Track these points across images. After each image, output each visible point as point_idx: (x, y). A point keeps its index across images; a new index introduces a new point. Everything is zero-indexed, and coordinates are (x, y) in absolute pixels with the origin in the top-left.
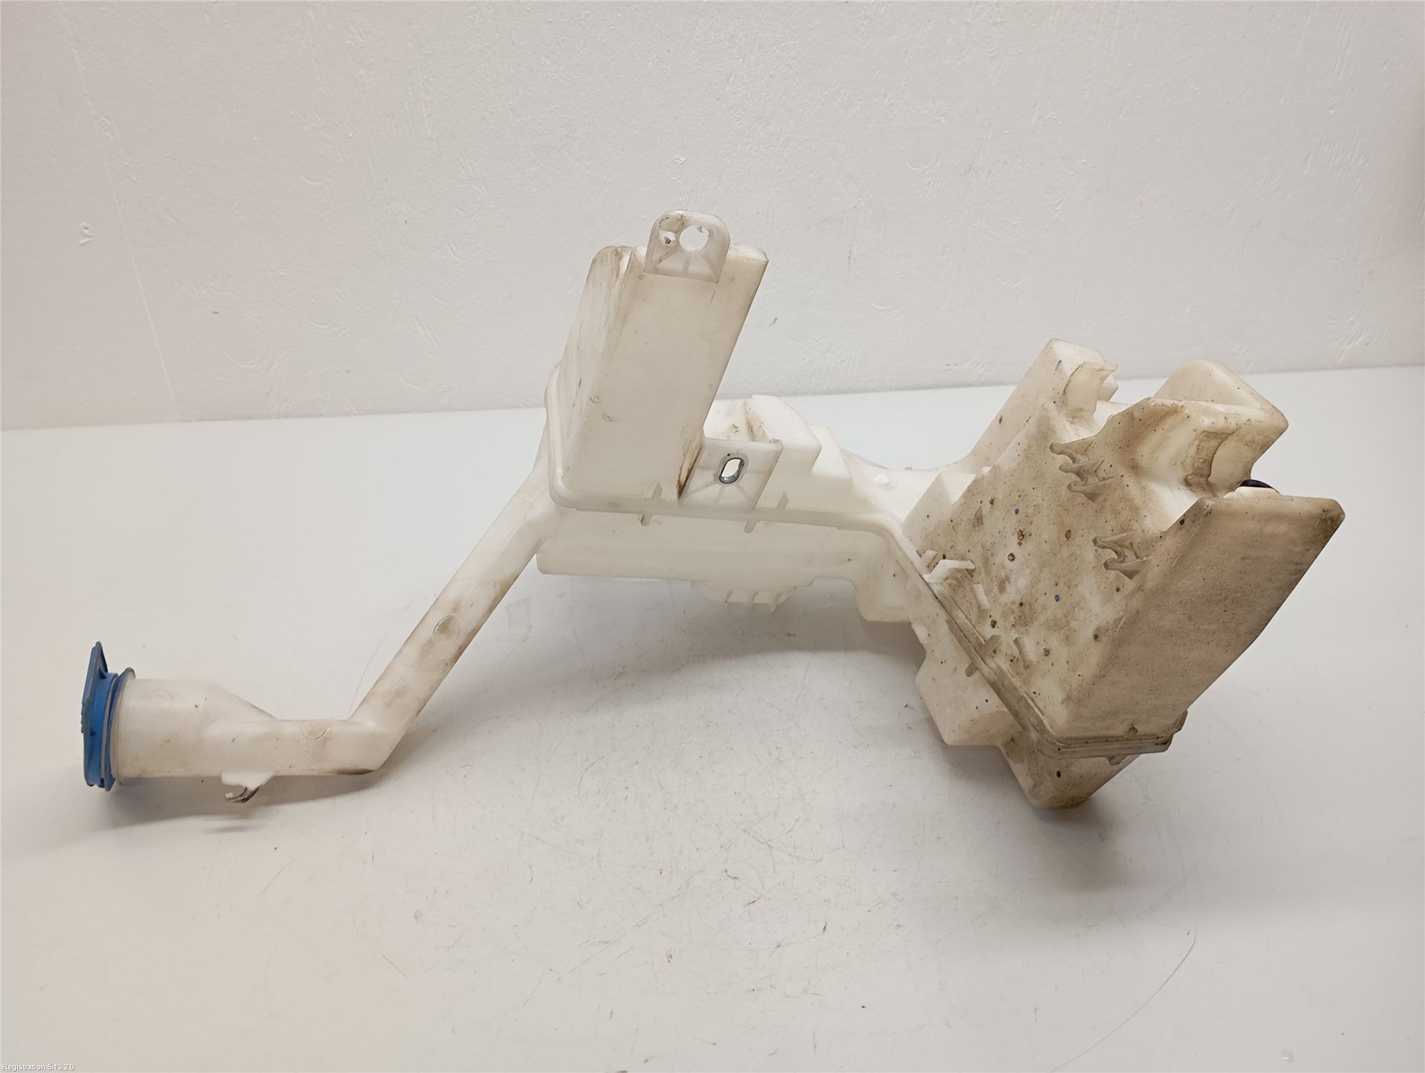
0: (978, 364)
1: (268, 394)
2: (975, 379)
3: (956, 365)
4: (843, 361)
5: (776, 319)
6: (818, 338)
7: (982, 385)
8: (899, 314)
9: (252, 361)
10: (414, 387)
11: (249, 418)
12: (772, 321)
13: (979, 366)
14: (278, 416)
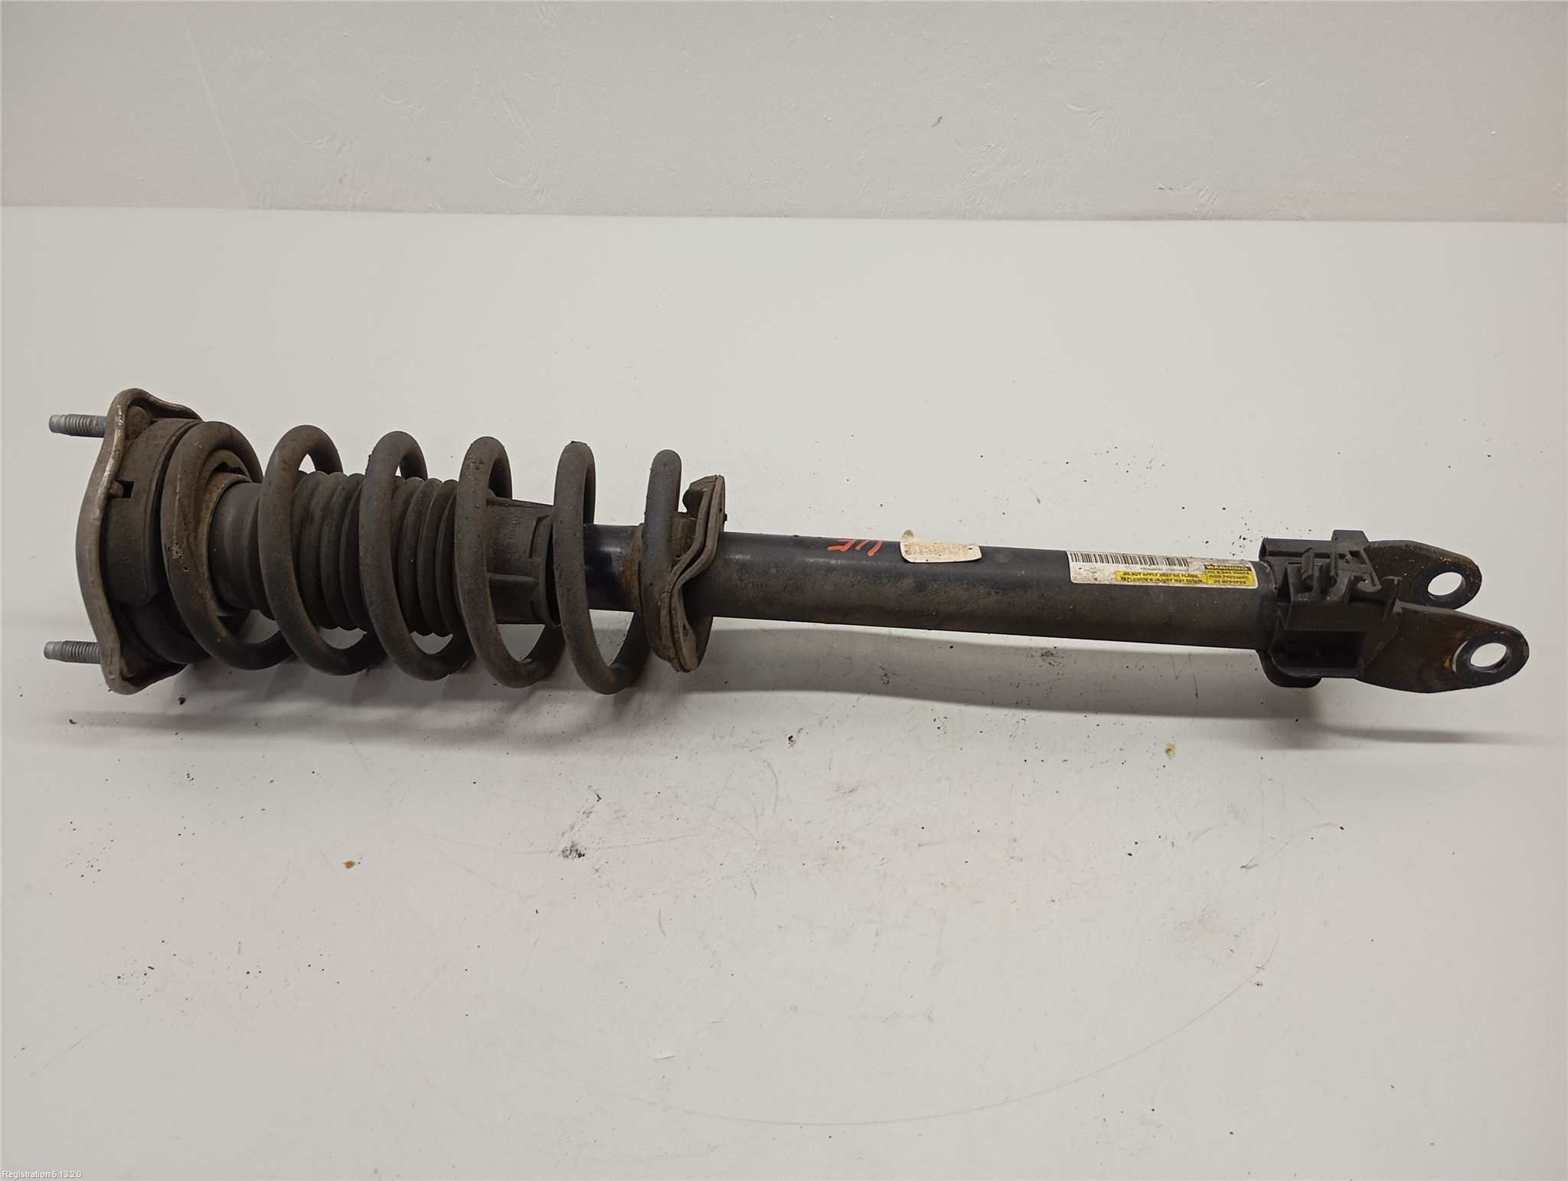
0: (1199, 192)
1: (341, 181)
2: (1196, 210)
3: (1170, 189)
4: (1025, 176)
5: (941, 118)
6: (993, 146)
7: (1204, 218)
8: (1099, 119)
9: (321, 140)
10: (504, 182)
11: (322, 209)
12: (936, 121)
13: (1203, 192)
14: (353, 209)
